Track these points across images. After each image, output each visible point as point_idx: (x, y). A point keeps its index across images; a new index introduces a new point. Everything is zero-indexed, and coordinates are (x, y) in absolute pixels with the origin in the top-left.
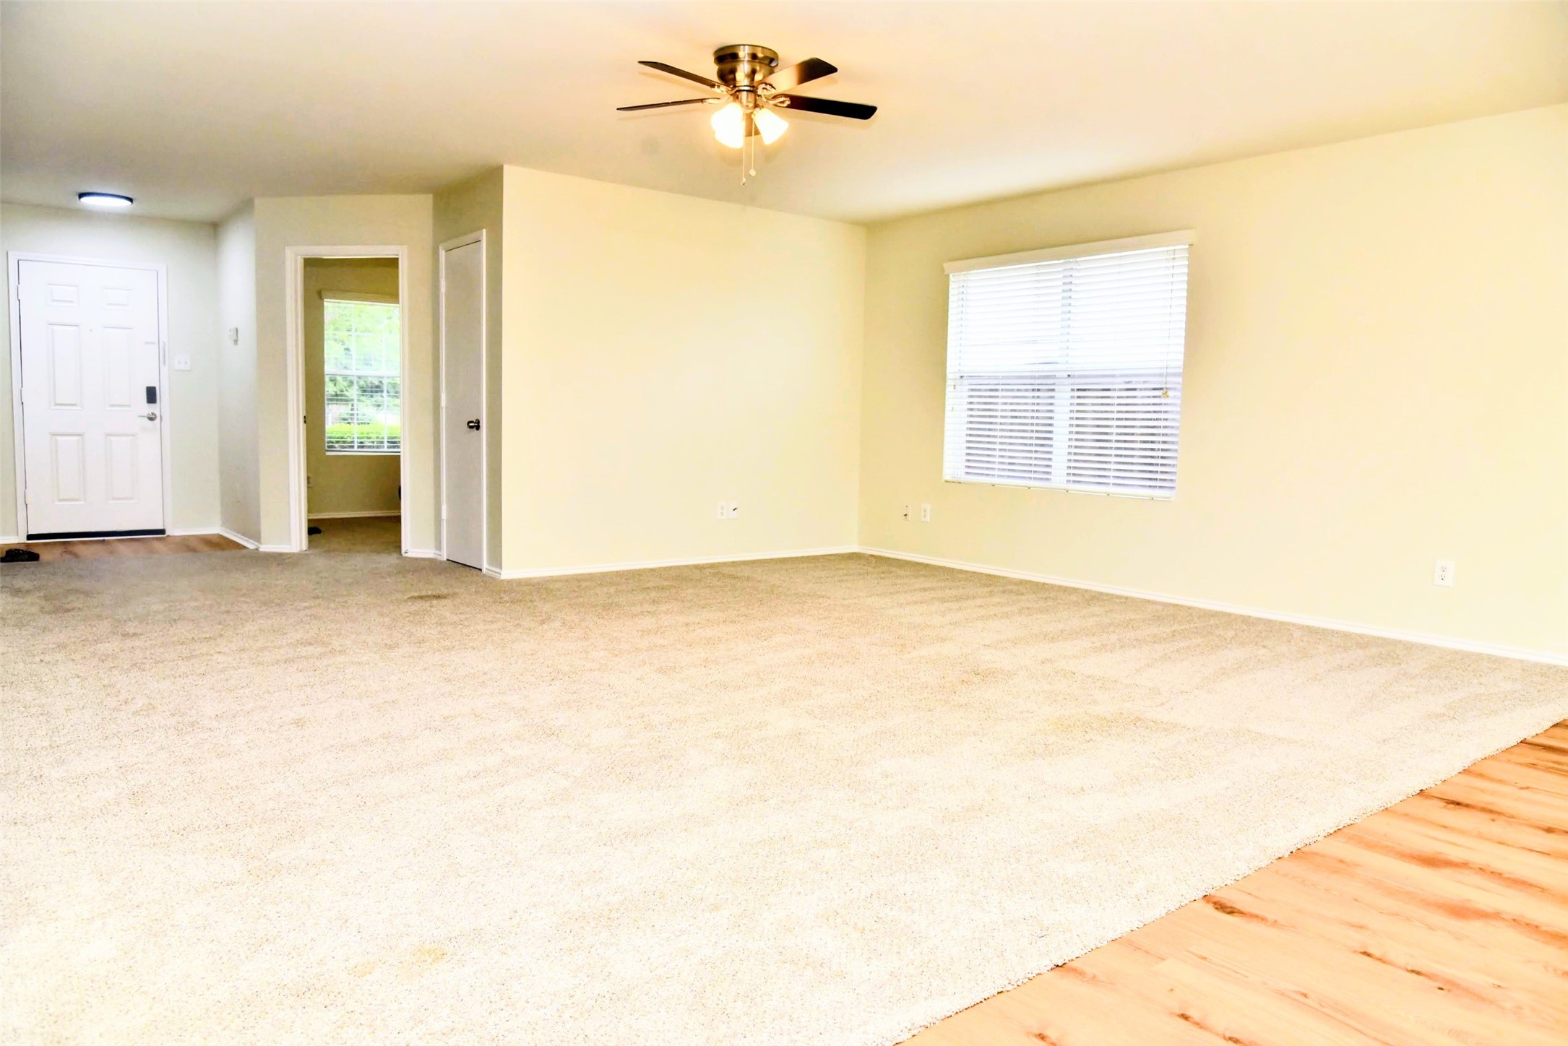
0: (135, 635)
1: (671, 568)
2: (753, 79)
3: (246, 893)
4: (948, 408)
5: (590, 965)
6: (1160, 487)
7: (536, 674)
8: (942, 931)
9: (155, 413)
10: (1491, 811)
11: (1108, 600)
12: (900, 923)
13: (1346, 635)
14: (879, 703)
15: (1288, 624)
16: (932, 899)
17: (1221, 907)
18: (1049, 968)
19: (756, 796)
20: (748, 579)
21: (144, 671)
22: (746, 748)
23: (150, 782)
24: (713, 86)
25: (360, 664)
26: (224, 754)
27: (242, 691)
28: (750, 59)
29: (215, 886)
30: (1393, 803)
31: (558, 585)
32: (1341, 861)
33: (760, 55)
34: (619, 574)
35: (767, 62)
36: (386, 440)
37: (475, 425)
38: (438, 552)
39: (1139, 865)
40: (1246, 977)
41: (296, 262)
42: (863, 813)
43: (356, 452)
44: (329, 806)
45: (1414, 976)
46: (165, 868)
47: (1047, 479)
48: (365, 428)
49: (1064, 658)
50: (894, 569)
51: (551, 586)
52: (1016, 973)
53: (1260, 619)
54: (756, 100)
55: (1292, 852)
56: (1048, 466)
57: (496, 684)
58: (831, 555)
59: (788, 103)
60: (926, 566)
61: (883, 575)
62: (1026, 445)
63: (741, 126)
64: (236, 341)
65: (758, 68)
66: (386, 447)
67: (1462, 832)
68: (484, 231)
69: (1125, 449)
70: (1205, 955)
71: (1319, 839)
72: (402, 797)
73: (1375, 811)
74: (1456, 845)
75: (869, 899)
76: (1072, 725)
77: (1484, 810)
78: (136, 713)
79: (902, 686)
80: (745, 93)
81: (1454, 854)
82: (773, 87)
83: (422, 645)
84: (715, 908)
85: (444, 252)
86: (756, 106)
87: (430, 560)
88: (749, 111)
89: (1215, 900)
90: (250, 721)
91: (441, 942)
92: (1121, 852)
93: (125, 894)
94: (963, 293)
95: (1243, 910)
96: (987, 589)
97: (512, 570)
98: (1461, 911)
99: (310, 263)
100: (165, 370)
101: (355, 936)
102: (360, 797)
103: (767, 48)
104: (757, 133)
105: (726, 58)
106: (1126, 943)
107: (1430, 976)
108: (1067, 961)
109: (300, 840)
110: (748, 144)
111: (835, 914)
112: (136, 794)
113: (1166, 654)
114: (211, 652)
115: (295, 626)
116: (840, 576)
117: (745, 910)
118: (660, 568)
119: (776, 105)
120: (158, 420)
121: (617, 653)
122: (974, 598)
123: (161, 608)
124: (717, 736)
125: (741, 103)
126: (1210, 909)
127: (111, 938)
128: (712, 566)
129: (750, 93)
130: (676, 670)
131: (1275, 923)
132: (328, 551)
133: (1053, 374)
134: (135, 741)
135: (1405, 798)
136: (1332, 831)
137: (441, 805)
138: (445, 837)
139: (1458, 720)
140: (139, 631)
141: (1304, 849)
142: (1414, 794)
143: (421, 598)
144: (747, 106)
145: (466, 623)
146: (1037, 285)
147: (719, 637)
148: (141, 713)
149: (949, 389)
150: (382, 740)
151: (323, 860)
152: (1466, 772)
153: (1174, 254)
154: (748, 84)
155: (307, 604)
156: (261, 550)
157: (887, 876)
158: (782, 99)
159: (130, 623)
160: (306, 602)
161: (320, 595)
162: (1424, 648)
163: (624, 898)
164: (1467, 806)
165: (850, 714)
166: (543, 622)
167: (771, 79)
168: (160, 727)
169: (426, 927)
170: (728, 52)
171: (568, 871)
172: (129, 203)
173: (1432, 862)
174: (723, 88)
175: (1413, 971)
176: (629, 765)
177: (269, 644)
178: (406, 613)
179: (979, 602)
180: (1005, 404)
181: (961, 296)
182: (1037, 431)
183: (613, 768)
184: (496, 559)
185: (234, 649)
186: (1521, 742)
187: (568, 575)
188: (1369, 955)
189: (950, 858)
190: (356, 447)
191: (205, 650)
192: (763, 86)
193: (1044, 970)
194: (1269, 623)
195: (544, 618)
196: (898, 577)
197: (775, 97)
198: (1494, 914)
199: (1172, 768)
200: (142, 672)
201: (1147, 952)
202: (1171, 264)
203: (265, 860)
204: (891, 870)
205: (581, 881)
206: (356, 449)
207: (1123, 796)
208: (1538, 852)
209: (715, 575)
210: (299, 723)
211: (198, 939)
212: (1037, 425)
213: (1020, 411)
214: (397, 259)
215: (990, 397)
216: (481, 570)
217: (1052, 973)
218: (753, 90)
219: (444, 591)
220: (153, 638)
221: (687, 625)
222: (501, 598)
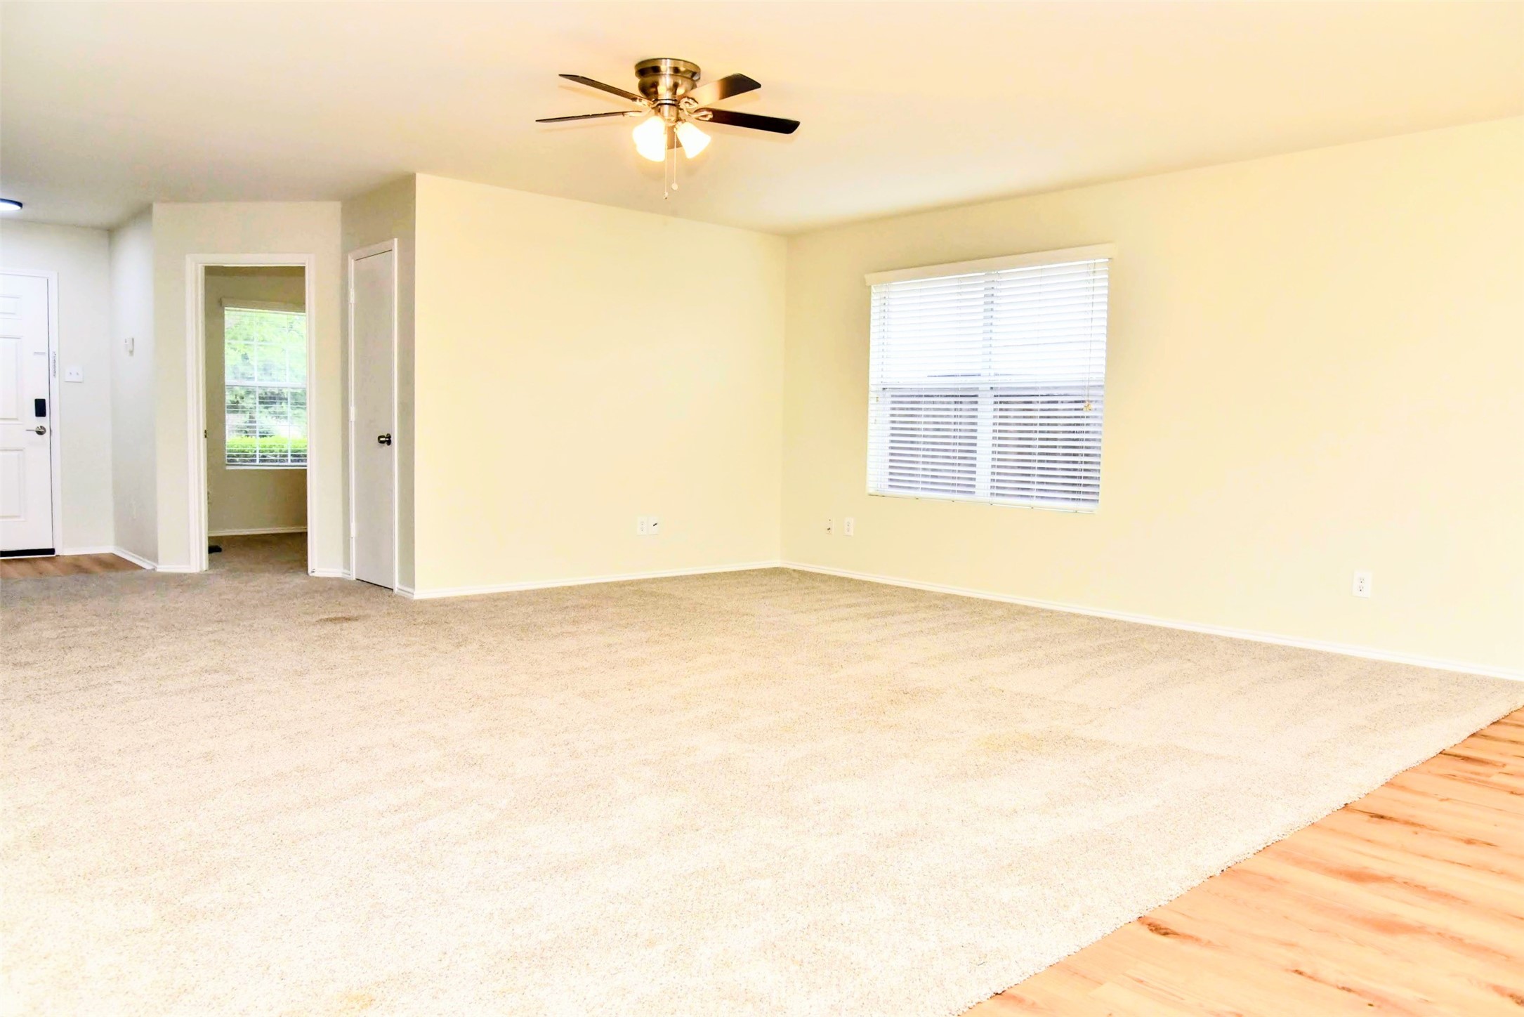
0: (27, 664)
1: (589, 585)
2: (675, 93)
3: (161, 941)
4: (871, 420)
5: (525, 1007)
6: (1083, 500)
7: (454, 700)
8: (881, 962)
9: (45, 427)
10: (1413, 824)
11: (1033, 614)
12: (838, 954)
13: (1268, 647)
14: (808, 724)
15: (1210, 636)
16: (869, 929)
17: (1156, 928)
18: (989, 996)
19: (687, 825)
20: (670, 596)
21: (39, 702)
22: (676, 774)
23: (52, 823)
24: (634, 99)
25: (270, 692)
26: (130, 791)
27: (144, 724)
28: (672, 73)
29: (127, 934)
30: (1320, 817)
31: (473, 605)
32: (1271, 878)
33: (682, 69)
34: (538, 593)
35: (689, 75)
36: (289, 454)
37: (386, 440)
38: (346, 571)
39: (1074, 888)
40: (1182, 999)
41: (196, 270)
42: (797, 840)
43: (258, 466)
44: (243, 845)
45: (1345, 993)
46: (72, 915)
47: (971, 492)
48: (267, 441)
49: (992, 675)
50: (817, 584)
51: (466, 606)
52: (956, 1003)
53: (1185, 632)
54: (678, 114)
55: (1222, 871)
56: (971, 479)
57: (414, 712)
58: (754, 571)
59: (710, 116)
60: (850, 580)
61: (806, 591)
62: (948, 457)
63: (664, 139)
64: (131, 352)
65: (680, 82)
66: (289, 461)
67: (1385, 846)
68: (396, 240)
69: (1048, 461)
70: (1142, 978)
71: (1249, 856)
72: (320, 834)
73: (1302, 827)
74: (1382, 859)
75: (806, 930)
76: (1002, 744)
77: (1407, 823)
78: (33, 749)
79: (830, 707)
80: (667, 106)
81: (1379, 868)
82: (696, 101)
83: (334, 672)
84: (650, 943)
85: (353, 260)
86: (678, 120)
87: (338, 579)
88: (671, 125)
89: (1150, 921)
90: (155, 755)
91: (368, 988)
92: (1055, 875)
93: (31, 945)
94: (884, 304)
95: (1177, 930)
96: (913, 605)
97: (425, 589)
98: (1389, 927)
99: (211, 271)
100: (55, 381)
101: (278, 983)
102: (276, 835)
103: (689, 62)
104: (679, 145)
105: (648, 71)
106: (1065, 969)
107: (1360, 993)
108: (1006, 989)
109: (215, 882)
110: (668, 156)
111: (773, 946)
112: (37, 837)
113: (1093, 670)
114: (110, 682)
115: (198, 652)
116: (764, 592)
117: (680, 945)
118: (578, 586)
119: (698, 119)
120: (47, 434)
121: (538, 676)
122: (900, 613)
123: (54, 635)
124: (645, 763)
125: (663, 116)
126: (1145, 932)
127: (18, 993)
128: (631, 583)
129: (673, 107)
130: (600, 694)
131: (1209, 944)
132: (230, 571)
133: (976, 386)
134: (33, 780)
135: (1330, 812)
136: (1261, 849)
137: (363, 841)
138: (368, 876)
139: (1380, 732)
140: (30, 660)
141: (1234, 868)
142: (1339, 808)
143: (331, 620)
144: (669, 120)
145: (379, 647)
146: (960, 297)
147: (642, 659)
148: (39, 749)
149: (872, 401)
150: (296, 773)
151: (240, 904)
152: (1389, 784)
153: (1094, 268)
154: (670, 98)
155: (210, 629)
156: (158, 570)
157: (824, 906)
158: (705, 113)
159: (22, 651)
160: (209, 627)
161: (224, 618)
162: (1343, 658)
163: (556, 936)
164: (1390, 819)
165: (779, 737)
166: (459, 645)
167: (693, 94)
168: (59, 765)
169: (352, 972)
170: (650, 65)
171: (497, 910)
172: (18, 208)
173: (1359, 877)
174: (645, 102)
175: (1343, 988)
176: (556, 795)
177: (171, 672)
178: (316, 636)
179: (905, 617)
180: (928, 416)
181: (883, 308)
182: (960, 444)
183: (539, 799)
184: (409, 578)
185: (135, 677)
186: (1441, 753)
187: (484, 595)
188: (1301, 973)
189: (886, 885)
190: (258, 461)
191: (103, 680)
192: (686, 100)
193: (984, 999)
194: (1192, 635)
195: (461, 640)
196: (822, 593)
197: (698, 111)
198: (1419, 928)
199: (1103, 787)
200: (38, 705)
201: (1084, 977)
202: (1092, 277)
203: (178, 904)
204: (827, 899)
205: (512, 919)
206: (257, 463)
207: (1056, 817)
208: (1460, 864)
209: (635, 593)
210: (208, 757)
211: (112, 992)
212: (960, 437)
213: (942, 423)
214: (304, 267)
215: (912, 409)
216: (392, 590)
217: (992, 1002)
218: (675, 104)
219: (354, 613)
220: (47, 667)
221: (609, 645)
222: (415, 620)
